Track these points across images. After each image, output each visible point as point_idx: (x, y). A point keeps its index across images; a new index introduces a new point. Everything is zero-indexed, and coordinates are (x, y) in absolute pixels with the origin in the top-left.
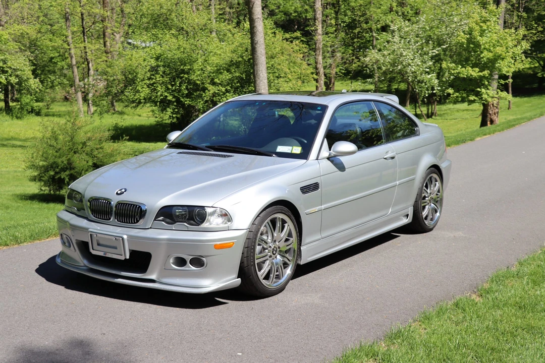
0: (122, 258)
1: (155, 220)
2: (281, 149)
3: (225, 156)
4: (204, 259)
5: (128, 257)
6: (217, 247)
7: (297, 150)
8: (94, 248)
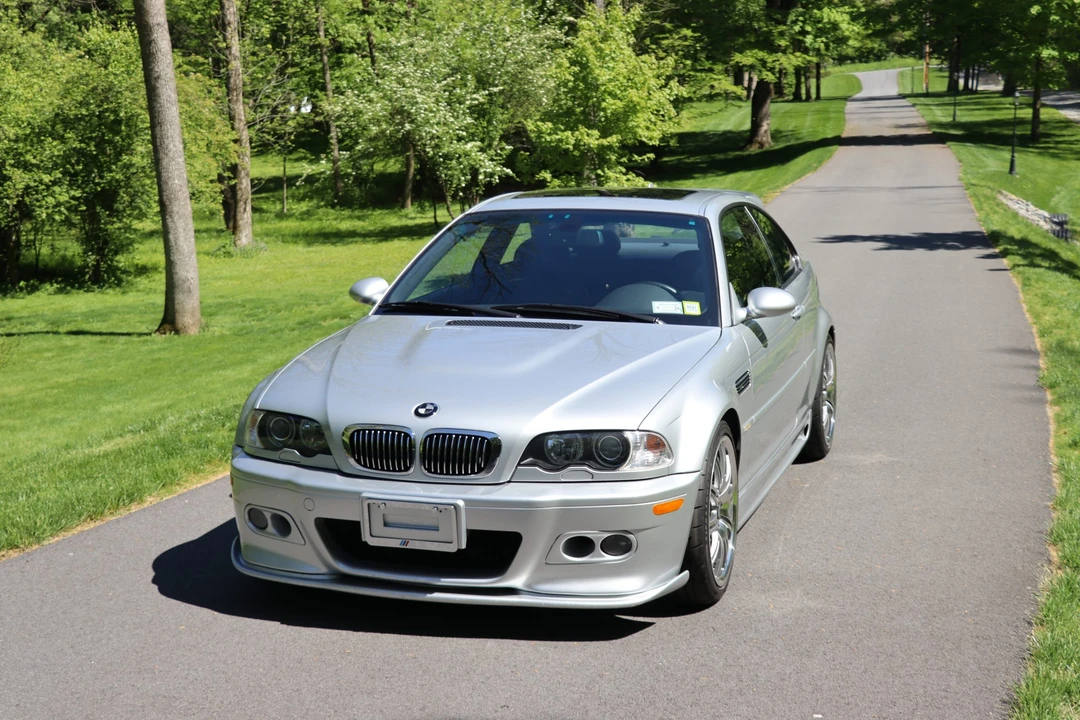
0: (452, 548)
1: (519, 464)
2: (661, 307)
3: (568, 327)
4: (631, 536)
5: (464, 546)
6: (659, 511)
7: (693, 308)
8: (373, 534)
